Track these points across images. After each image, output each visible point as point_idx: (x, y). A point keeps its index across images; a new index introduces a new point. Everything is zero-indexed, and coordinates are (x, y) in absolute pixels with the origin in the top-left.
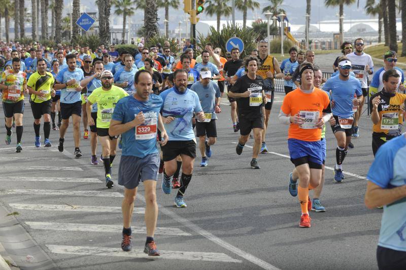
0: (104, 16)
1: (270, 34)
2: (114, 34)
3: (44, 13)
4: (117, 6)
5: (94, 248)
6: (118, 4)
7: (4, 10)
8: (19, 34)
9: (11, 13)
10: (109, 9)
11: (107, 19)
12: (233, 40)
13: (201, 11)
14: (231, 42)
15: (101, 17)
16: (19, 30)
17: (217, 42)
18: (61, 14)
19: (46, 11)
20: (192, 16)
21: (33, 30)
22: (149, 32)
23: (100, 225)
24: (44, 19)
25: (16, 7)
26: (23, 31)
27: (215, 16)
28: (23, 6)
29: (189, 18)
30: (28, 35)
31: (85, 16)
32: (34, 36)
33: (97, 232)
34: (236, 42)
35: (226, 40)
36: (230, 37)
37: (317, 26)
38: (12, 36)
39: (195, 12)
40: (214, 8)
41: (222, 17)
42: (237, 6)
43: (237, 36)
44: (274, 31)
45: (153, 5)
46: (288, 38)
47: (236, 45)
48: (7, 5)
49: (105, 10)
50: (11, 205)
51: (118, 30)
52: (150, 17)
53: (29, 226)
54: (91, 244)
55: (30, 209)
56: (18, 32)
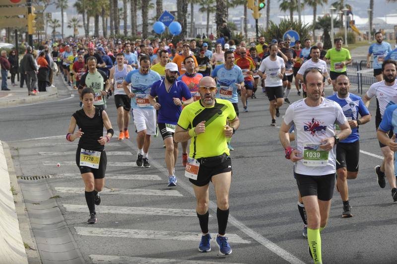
0: (182, 13)
1: (334, 27)
2: (200, 29)
3: (134, 12)
4: (201, 4)
5: (117, 230)
6: (202, 3)
7: (101, 10)
8: (114, 31)
9: (108, 12)
10: (187, 7)
11: (185, 16)
12: (289, 33)
13: (263, 7)
14: (288, 35)
15: (179, 14)
16: (114, 27)
17: (275, 34)
18: (147, 13)
19: (135, 11)
20: (255, 12)
21: (125, 27)
22: (219, 28)
23: (131, 208)
24: (134, 17)
25: (111, 7)
26: (117, 28)
27: (288, 12)
28: (117, 6)
29: (253, 14)
30: (122, 32)
31: (166, 13)
32: (126, 32)
33: (126, 214)
34: (292, 34)
35: (283, 33)
36: (287, 30)
37: (384, 19)
38: (109, 32)
39: (257, 9)
40: (287, 4)
41: (295, 12)
42: (308, 2)
43: (293, 29)
44: (338, 24)
45: (222, 3)
46: (353, 30)
47: (292, 37)
48: (104, 5)
49: (183, 8)
50: (56, 188)
51: (203, 25)
52: (220, 13)
53: (65, 208)
54: (116, 226)
55: (73, 192)
56: (113, 30)
